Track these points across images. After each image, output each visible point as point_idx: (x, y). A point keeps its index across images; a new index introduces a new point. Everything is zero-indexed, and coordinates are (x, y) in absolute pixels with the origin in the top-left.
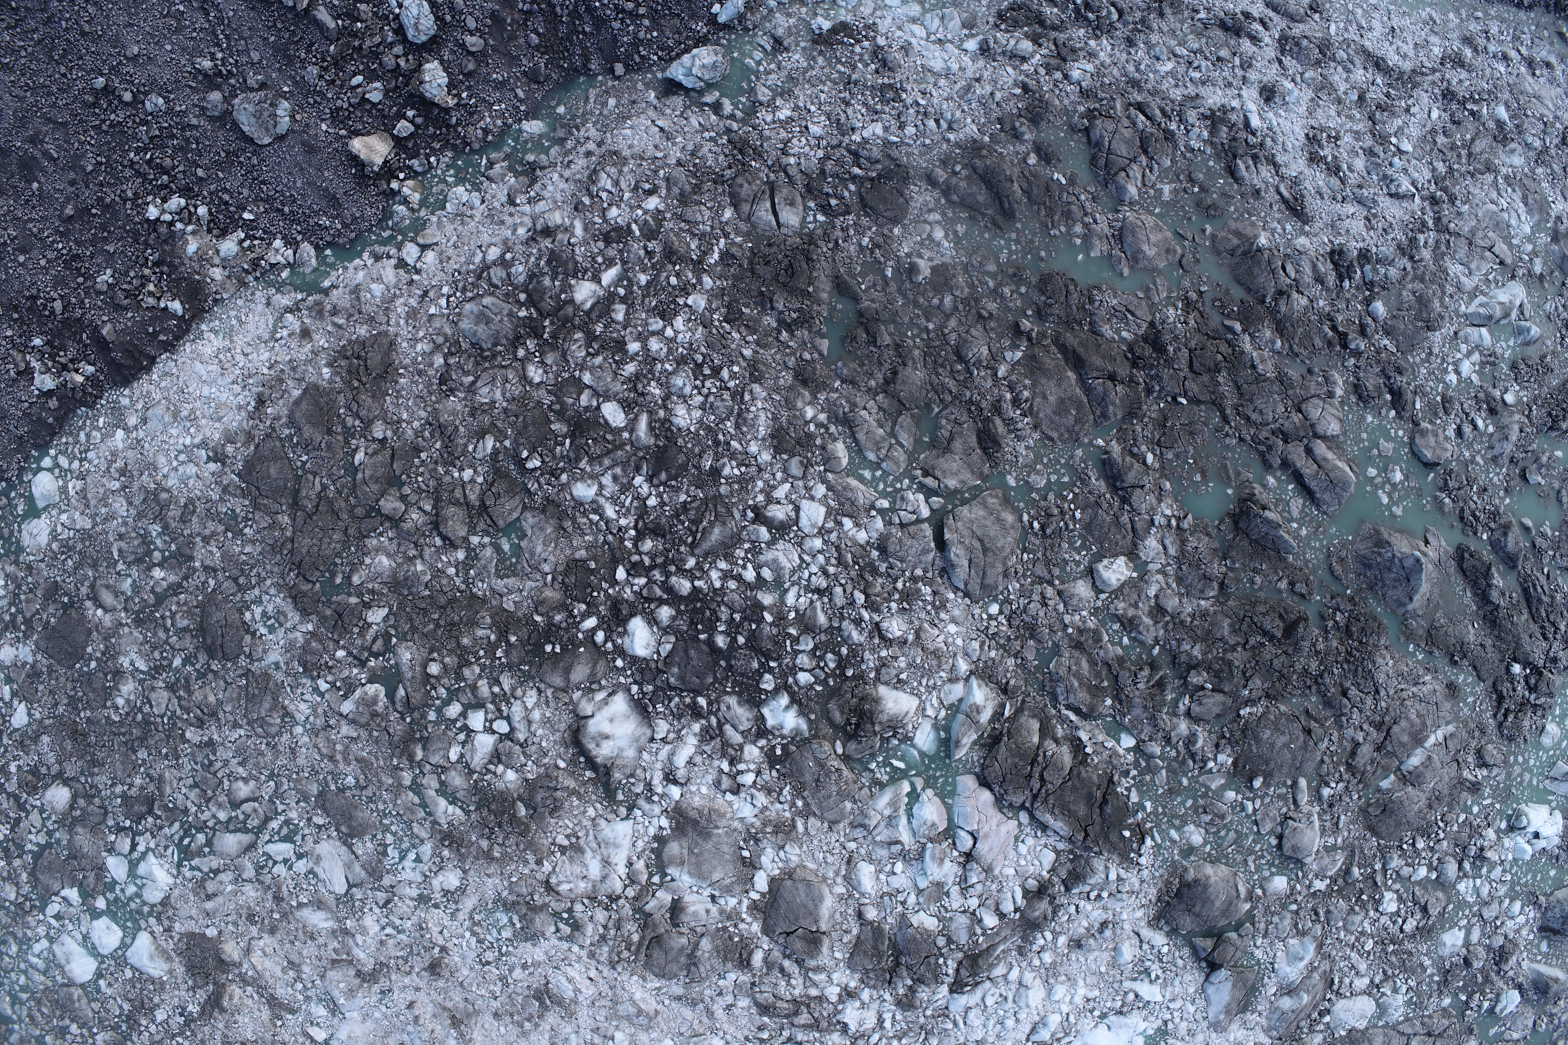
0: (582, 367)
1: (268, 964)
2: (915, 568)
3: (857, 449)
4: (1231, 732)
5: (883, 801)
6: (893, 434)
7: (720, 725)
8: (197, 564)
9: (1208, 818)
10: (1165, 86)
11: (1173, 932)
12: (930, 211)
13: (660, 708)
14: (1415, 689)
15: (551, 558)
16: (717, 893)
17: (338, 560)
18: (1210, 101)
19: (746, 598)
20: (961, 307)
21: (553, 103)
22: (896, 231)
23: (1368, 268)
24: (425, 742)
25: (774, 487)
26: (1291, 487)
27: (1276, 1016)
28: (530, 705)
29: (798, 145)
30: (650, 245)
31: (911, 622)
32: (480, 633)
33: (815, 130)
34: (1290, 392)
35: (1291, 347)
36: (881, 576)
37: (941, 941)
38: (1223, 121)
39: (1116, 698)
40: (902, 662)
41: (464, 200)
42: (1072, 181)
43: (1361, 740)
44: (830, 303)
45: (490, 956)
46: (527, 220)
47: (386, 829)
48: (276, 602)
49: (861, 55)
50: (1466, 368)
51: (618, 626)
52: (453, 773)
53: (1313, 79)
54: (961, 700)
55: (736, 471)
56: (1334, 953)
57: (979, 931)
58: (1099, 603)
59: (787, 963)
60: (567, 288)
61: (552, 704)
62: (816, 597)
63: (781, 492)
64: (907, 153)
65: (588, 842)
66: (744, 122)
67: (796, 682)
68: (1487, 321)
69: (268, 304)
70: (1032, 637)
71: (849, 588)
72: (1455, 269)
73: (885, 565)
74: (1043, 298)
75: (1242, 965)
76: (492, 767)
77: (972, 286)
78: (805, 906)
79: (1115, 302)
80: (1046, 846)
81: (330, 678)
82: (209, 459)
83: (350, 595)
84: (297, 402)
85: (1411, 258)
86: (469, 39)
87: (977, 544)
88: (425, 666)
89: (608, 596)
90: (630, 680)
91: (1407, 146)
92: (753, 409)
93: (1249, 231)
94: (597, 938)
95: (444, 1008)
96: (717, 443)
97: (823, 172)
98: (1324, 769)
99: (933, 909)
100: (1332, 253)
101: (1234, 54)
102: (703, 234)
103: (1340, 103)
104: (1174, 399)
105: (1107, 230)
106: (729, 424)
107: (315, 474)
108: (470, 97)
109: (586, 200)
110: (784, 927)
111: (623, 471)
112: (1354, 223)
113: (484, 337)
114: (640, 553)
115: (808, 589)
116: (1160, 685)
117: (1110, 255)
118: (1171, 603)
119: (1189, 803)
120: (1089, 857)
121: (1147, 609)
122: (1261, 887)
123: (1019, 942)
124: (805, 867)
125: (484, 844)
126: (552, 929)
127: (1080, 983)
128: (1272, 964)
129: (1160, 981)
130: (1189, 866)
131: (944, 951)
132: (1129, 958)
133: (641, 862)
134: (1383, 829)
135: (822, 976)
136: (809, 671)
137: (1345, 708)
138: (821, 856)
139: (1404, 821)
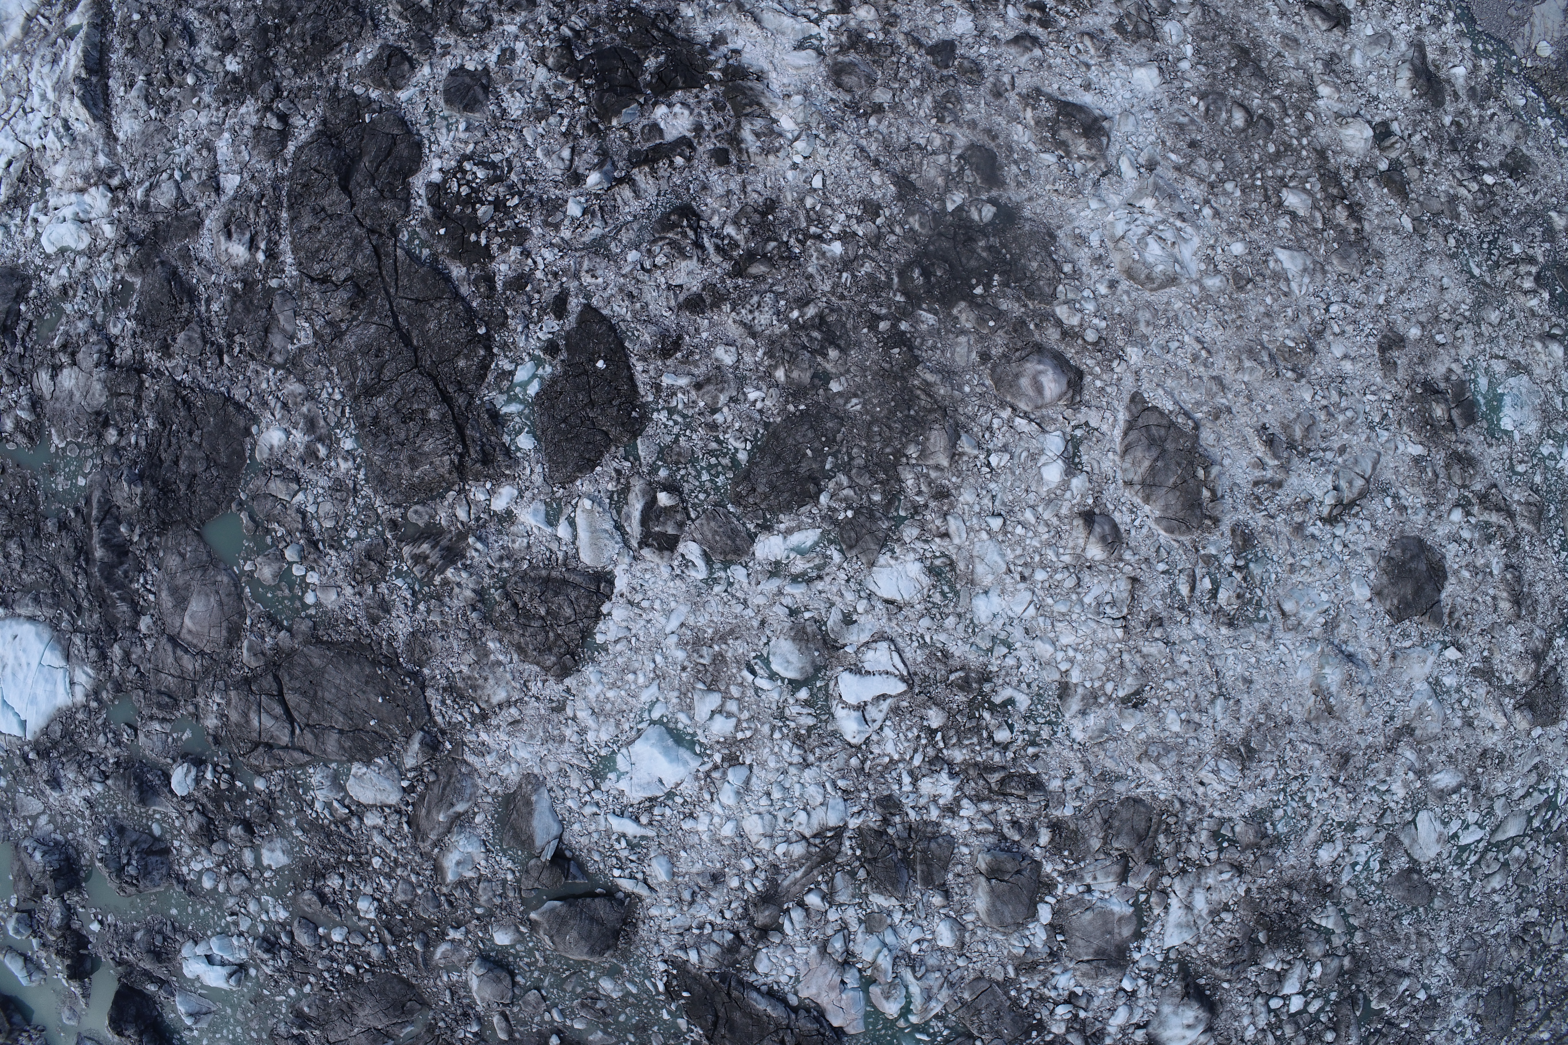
1: (1491, 717)
9: (599, 1005)
16: (1087, 897)
24: (1341, 972)
27: (468, 792)
37: (862, 874)
45: (1295, 786)
47: (1379, 885)
52: (1319, 954)
56: (417, 859)
57: (823, 887)
61: (1232, 1033)
65: (1205, 923)
75: (521, 852)
76: (1286, 967)
78: (1004, 903)
80: (766, 975)
81: (1416, 1003)
88: (1336, 1035)
94: (1197, 829)
95: (1338, 718)
99: (873, 907)
110: (1023, 879)
120: (719, 968)
122: (522, 934)
123: (780, 879)
124: (1004, 934)
125: (1295, 898)
126: (1237, 829)
127: (705, 837)
128: (488, 851)
129: (614, 837)
130: (608, 959)
131: (857, 863)
132: (654, 863)
133: (1156, 912)
134: (397, 988)
135: (979, 827)
138: (991, 949)
139: (378, 997)
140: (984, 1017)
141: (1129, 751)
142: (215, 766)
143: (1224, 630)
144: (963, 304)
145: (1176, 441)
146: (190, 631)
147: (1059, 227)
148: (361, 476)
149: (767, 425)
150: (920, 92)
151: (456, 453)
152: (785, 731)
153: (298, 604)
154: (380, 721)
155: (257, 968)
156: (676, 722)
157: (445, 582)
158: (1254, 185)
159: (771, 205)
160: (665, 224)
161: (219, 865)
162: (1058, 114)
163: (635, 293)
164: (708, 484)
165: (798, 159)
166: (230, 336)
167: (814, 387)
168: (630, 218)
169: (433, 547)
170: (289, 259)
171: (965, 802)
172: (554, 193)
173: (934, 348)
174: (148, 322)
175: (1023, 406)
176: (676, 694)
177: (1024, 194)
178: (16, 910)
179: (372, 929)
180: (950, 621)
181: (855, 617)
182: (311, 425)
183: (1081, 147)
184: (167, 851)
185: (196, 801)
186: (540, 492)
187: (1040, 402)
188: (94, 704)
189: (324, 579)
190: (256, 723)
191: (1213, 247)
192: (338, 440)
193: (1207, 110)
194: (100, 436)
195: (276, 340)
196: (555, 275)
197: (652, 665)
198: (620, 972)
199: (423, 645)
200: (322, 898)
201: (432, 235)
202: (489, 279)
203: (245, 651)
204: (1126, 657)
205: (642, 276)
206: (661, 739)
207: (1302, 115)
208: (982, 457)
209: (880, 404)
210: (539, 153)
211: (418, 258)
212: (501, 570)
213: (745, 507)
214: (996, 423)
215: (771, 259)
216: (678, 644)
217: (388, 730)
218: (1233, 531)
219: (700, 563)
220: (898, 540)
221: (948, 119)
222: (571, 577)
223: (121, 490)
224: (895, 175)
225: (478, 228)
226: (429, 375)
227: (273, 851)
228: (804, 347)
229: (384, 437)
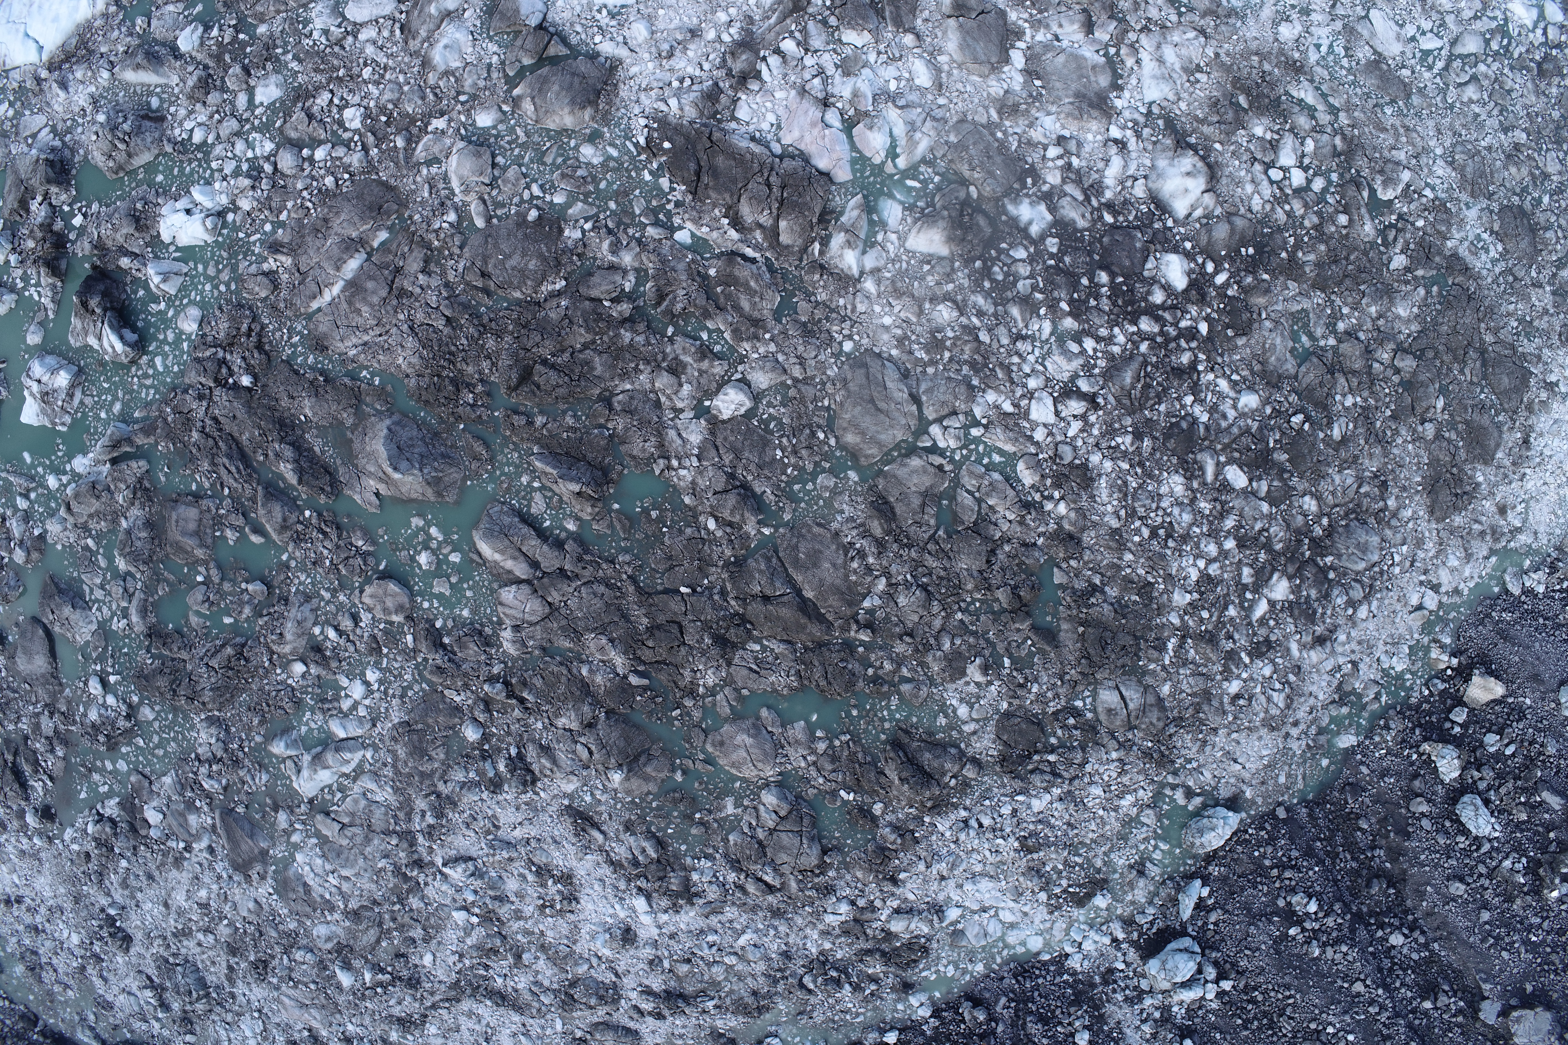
0: (1270, 517)
2: (935, 374)
3: (1011, 480)
4: (572, 262)
5: (923, 146)
6: (979, 501)
7: (1088, 199)
8: (1548, 288)
9: (580, 172)
10: (744, 918)
11: (593, 56)
12: (974, 733)
13: (1144, 209)
14: (366, 338)
15: (1267, 334)
16: (1056, 44)
17: (1438, 307)
18: (692, 914)
19: (1088, 321)
20: (932, 641)
21: (1333, 767)
22: (1005, 705)
23: (491, 774)
24: (1336, 154)
25: (1082, 431)
26: (548, 523)
28: (1256, 196)
29: (1110, 772)
30: (1231, 645)
31: (928, 321)
32: (1312, 257)
33: (1097, 791)
34: (564, 622)
35: (570, 671)
36: (966, 362)
37: (833, 21)
38: (678, 895)
39: (706, 277)
40: (931, 281)
41: (1395, 659)
42: (834, 794)
43: (421, 276)
44: (1058, 620)
46: (1340, 649)
47: (1349, 70)
48: (1480, 263)
49: (1060, 877)
50: (357, 690)
51: (1196, 280)
52: (1307, 127)
53: (576, 964)
54: (864, 252)
55: (1119, 440)
56: (406, 59)
57: (798, 35)
58: (740, 368)
60: (1296, 590)
61: (1238, 200)
62: (1024, 332)
63: (1075, 427)
64: (1005, 786)
65: (1181, 79)
66: (1163, 785)
67: (1026, 248)
68: (341, 745)
69: (1536, 533)
70: (804, 324)
71: (995, 345)
72: (384, 795)
73: (964, 372)
74: (850, 666)
75: (508, 34)
76: (1276, 137)
77: (922, 664)
78: (974, 39)
79: (773, 678)
80: (748, 123)
81: (1424, 200)
82: (1557, 384)
83: (1423, 277)
84: (1498, 445)
85: (439, 796)
86: (1424, 808)
87: (882, 405)
88: (1351, 220)
89: (1210, 306)
90: (1175, 231)
91: (460, 916)
92: (1115, 503)
93: (635, 783)
96: (1141, 464)
97: (1083, 750)
98: (457, 240)
99: (848, 51)
100: (534, 782)
101: (670, 971)
102: (1184, 665)
103: (542, 946)
104: (694, 591)
105: (789, 750)
106: (1134, 485)
107: (1471, 383)
108: (1409, 756)
109: (1292, 678)
110: (990, 18)
111: (1219, 425)
112: (513, 820)
113: (1359, 531)
114: (1190, 349)
115: (1033, 338)
116: (661, 297)
117: (783, 725)
118: (663, 381)
119: (603, 185)
120: (700, 118)
121: (689, 370)
122: (504, 113)
123: (755, 28)
124: (981, 76)
125: (1267, 67)
128: (475, 39)
129: (595, 6)
130: (589, 124)
131: (828, 12)
132: (634, 26)
133: (1129, 63)
134: (376, 190)
136: (1016, 261)
137: (446, 306)
138: (968, 89)
139: (354, 202)
142: (221, 25)
161: (212, 118)
179: (356, 138)
184: (163, 120)
185: (198, 62)
198: (601, 135)
200: (310, 117)
227: (267, 87)
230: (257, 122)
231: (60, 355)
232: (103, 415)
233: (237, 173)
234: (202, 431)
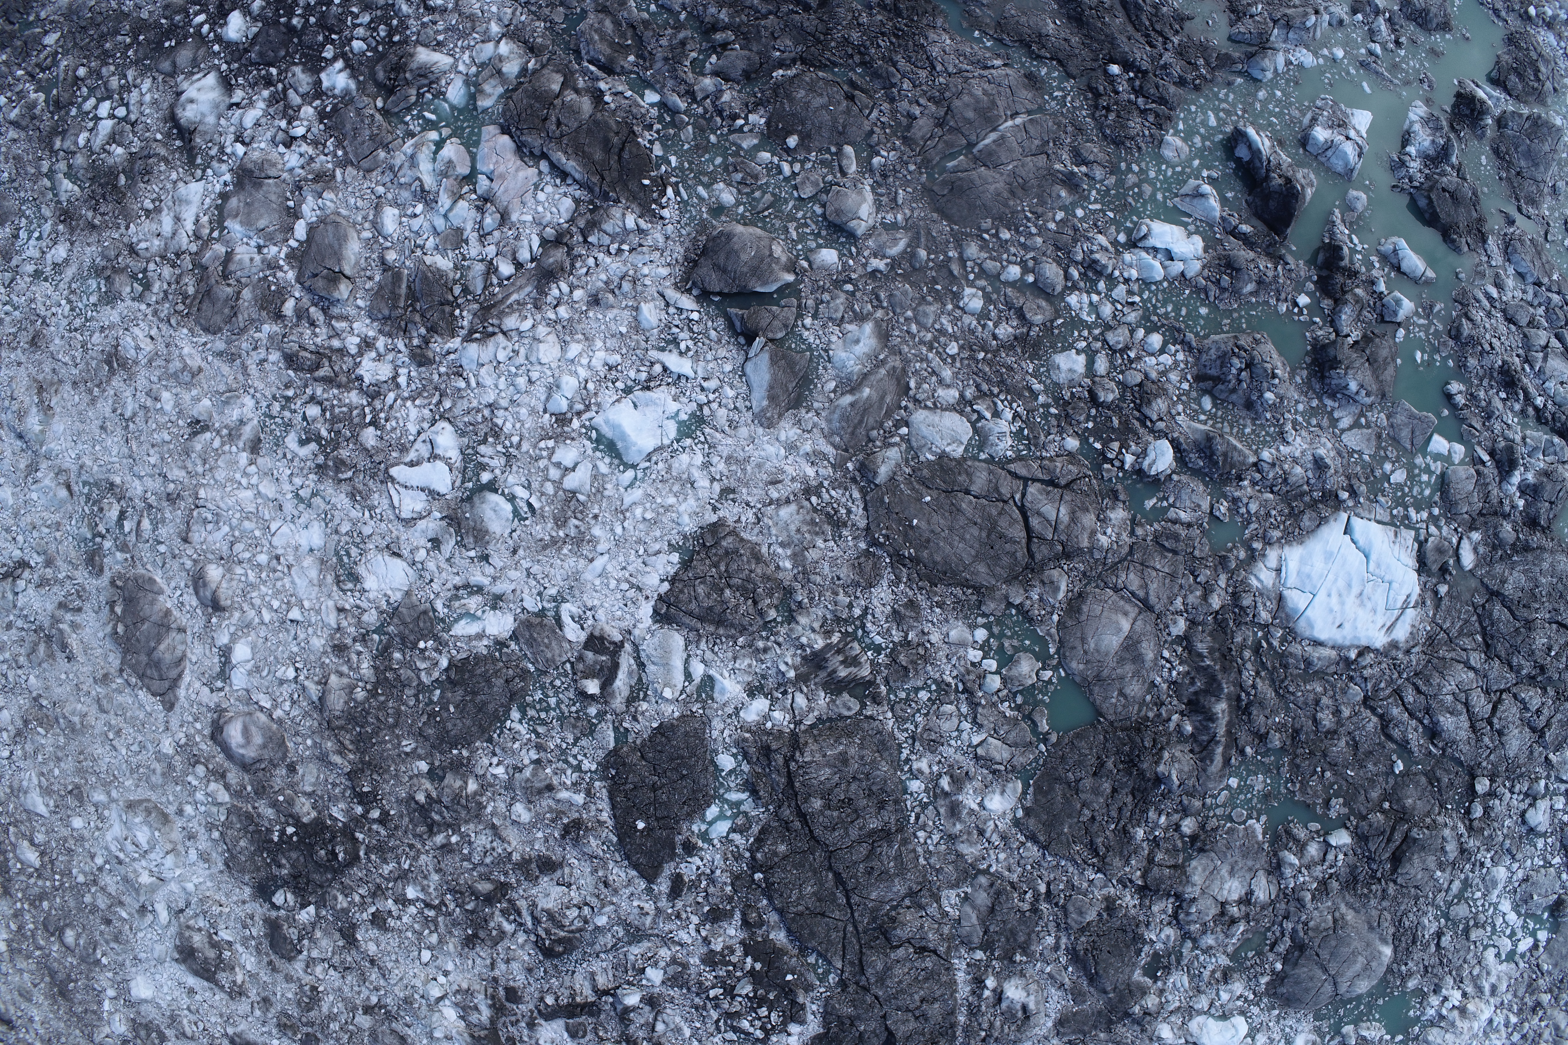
4: (762, 92)
7: (285, 90)
9: (738, 176)
13: (241, 82)
16: (261, 242)
27: (836, 416)
28: (144, 91)
37: (457, 290)
39: (639, 55)
40: (441, 26)
43: (917, 113)
45: (77, 323)
47: (23, 214)
51: (221, 19)
52: (79, 156)
54: (491, 58)
56: (906, 349)
57: (495, 281)
59: (312, 310)
61: (161, 88)
65: (166, 202)
67: (352, 51)
75: (790, 348)
76: (107, 147)
78: (331, 246)
80: (565, 195)
90: (222, 61)
94: (161, 295)
98: (875, 138)
99: (452, 255)
110: (311, 268)
119: (719, 160)
120: (608, 206)
122: (807, 259)
123: (534, 294)
124: (339, 214)
125: (90, 215)
126: (128, 289)
127: (599, 344)
128: (826, 351)
129: (691, 353)
130: (719, 225)
131: (460, 301)
132: (654, 321)
133: (206, 218)
134: (955, 210)
135: (344, 324)
136: (364, 40)
137: (894, 75)
138: (353, 201)
139: (978, 203)
140: (367, 132)
141: (208, 380)
142: (1121, 468)
143: (118, 480)
144: (305, 820)
145: (138, 663)
146: (1126, 614)
147: (221, 872)
148: (905, 752)
149: (490, 740)
150: (332, 1017)
151: (797, 762)
152: (507, 443)
153: (996, 630)
154: (919, 500)
155: (1115, 243)
156: (611, 464)
157: (828, 634)
158: (62, 875)
159: (469, 942)
160: (569, 945)
161: (1139, 358)
162: (215, 973)
163: (601, 886)
164: (551, 693)
165: (442, 979)
166: (1035, 910)
167: (444, 769)
168: (603, 956)
169: (834, 671)
170: (961, 976)
171: (353, 350)
172: (675, 992)
173: (334, 785)
174: (1131, 935)
175: (263, 718)
176: (606, 493)
177: (249, 908)
178: (1399, 324)
179: (972, 276)
180: (345, 528)
181: (429, 545)
182: (954, 810)
183: (198, 940)
184: (1198, 378)
185: (1152, 431)
186: (716, 710)
187: (247, 718)
188: (1258, 545)
189: (961, 652)
190: (1063, 510)
191: (98, 829)
192: (927, 791)
193: (95, 950)
194: (1202, 827)
195: (983, 898)
196: (678, 916)
197: (626, 524)
199: (861, 572)
200: (1021, 315)
201: (801, 975)
202: (746, 923)
203: (1063, 587)
204: (200, 469)
205: (594, 901)
206: (627, 448)
207: (20, 928)
208: (302, 678)
209: (386, 742)
210: (687, 1032)
211: (820, 955)
212: (768, 639)
213: (517, 666)
214: (287, 706)
215: (472, 894)
216: (598, 542)
217: (913, 489)
218: (101, 570)
219: (566, 619)
220: (382, 613)
221: (307, 988)
222: (694, 622)
223: (1180, 771)
224: (357, 948)
225: (752, 973)
226: (818, 842)
227: (1070, 370)
228: (446, 808)
229: (874, 788)
230: (1085, 333)
231: (1328, 169)
232: (1279, 93)
233: (1112, 282)
234: (1166, 39)
